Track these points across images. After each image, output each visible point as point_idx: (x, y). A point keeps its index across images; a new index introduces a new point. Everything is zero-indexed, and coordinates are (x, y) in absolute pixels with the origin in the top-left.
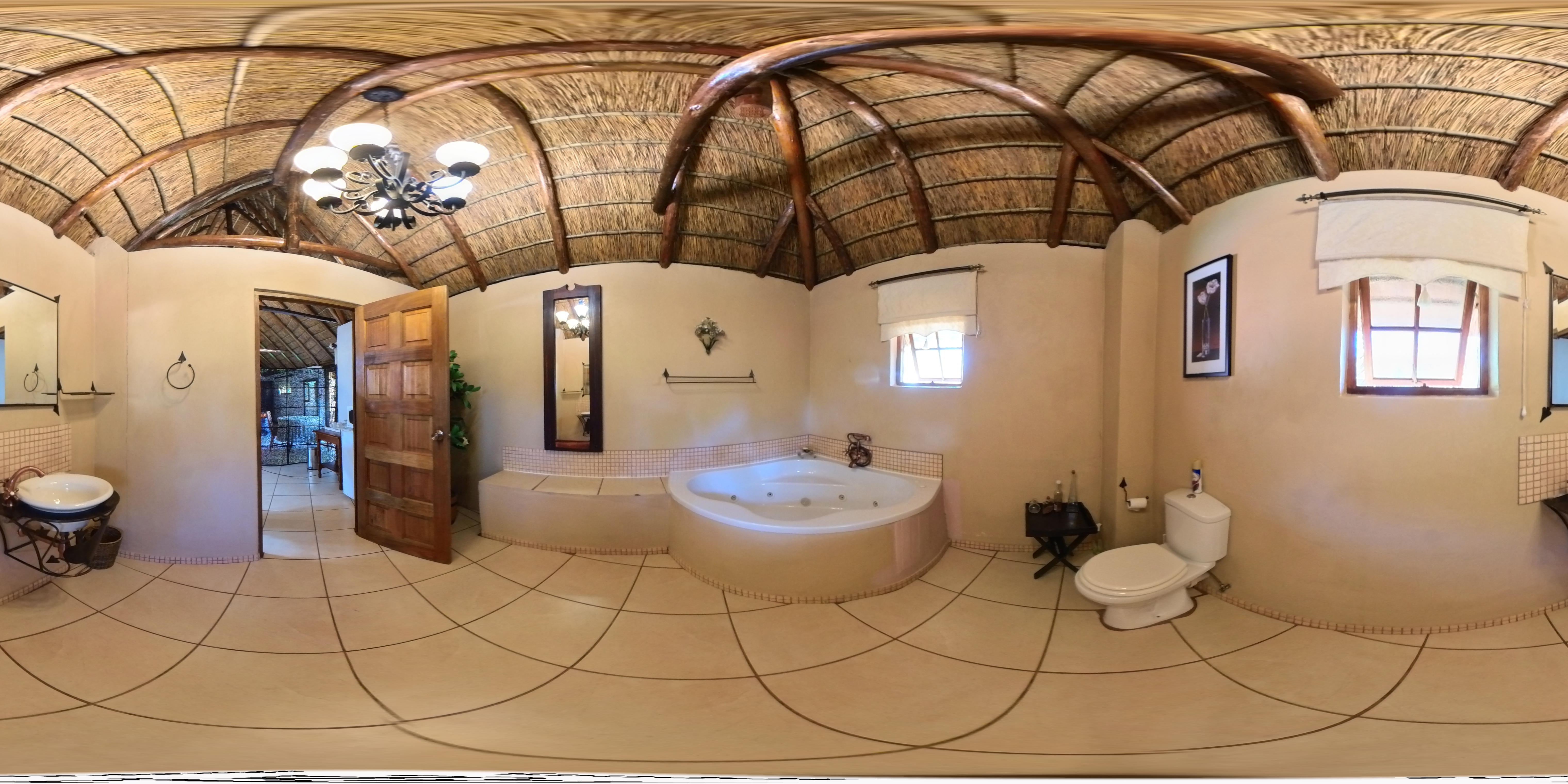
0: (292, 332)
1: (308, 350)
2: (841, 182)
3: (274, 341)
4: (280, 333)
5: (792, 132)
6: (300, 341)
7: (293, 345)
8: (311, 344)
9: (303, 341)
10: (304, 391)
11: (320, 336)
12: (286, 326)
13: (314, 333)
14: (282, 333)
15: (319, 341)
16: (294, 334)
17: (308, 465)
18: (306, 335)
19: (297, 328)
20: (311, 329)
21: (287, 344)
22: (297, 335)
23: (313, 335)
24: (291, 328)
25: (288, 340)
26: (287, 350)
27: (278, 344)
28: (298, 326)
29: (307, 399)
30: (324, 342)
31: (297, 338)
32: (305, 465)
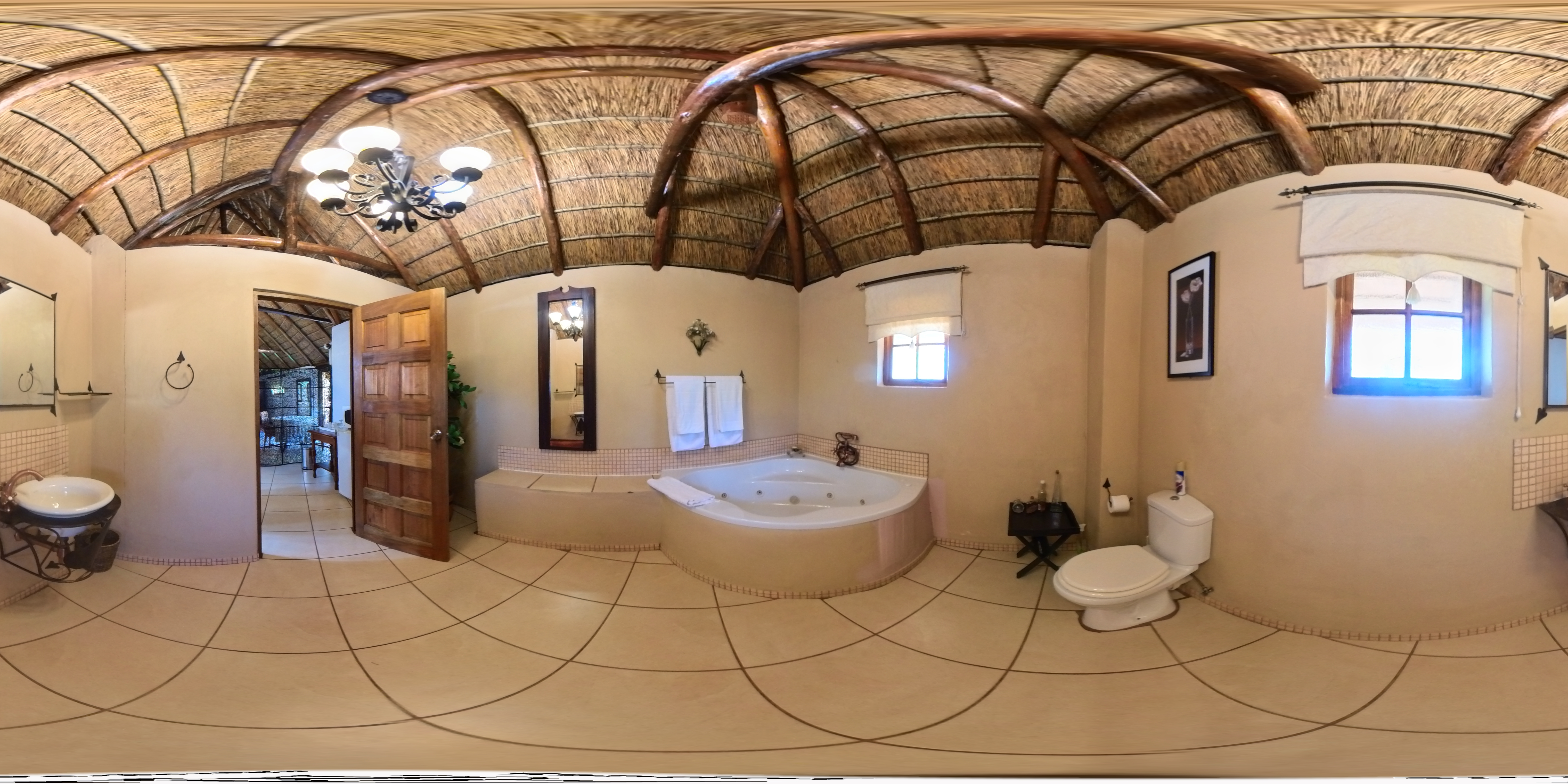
0: (285, 332)
1: (301, 350)
2: (829, 185)
3: (267, 341)
4: (273, 333)
5: (779, 136)
6: (293, 342)
7: (286, 345)
8: (304, 344)
9: (296, 342)
10: (297, 391)
11: (313, 336)
12: (279, 326)
13: (308, 333)
14: (275, 334)
15: (312, 341)
16: (287, 335)
17: (303, 465)
18: (299, 335)
19: (290, 328)
20: (304, 329)
21: (280, 344)
22: (290, 335)
23: (306, 335)
24: (284, 328)
25: (281, 340)
26: (280, 350)
27: (271, 344)
28: (292, 326)
29: (299, 399)
30: (317, 342)
31: (290, 338)
32: (299, 465)
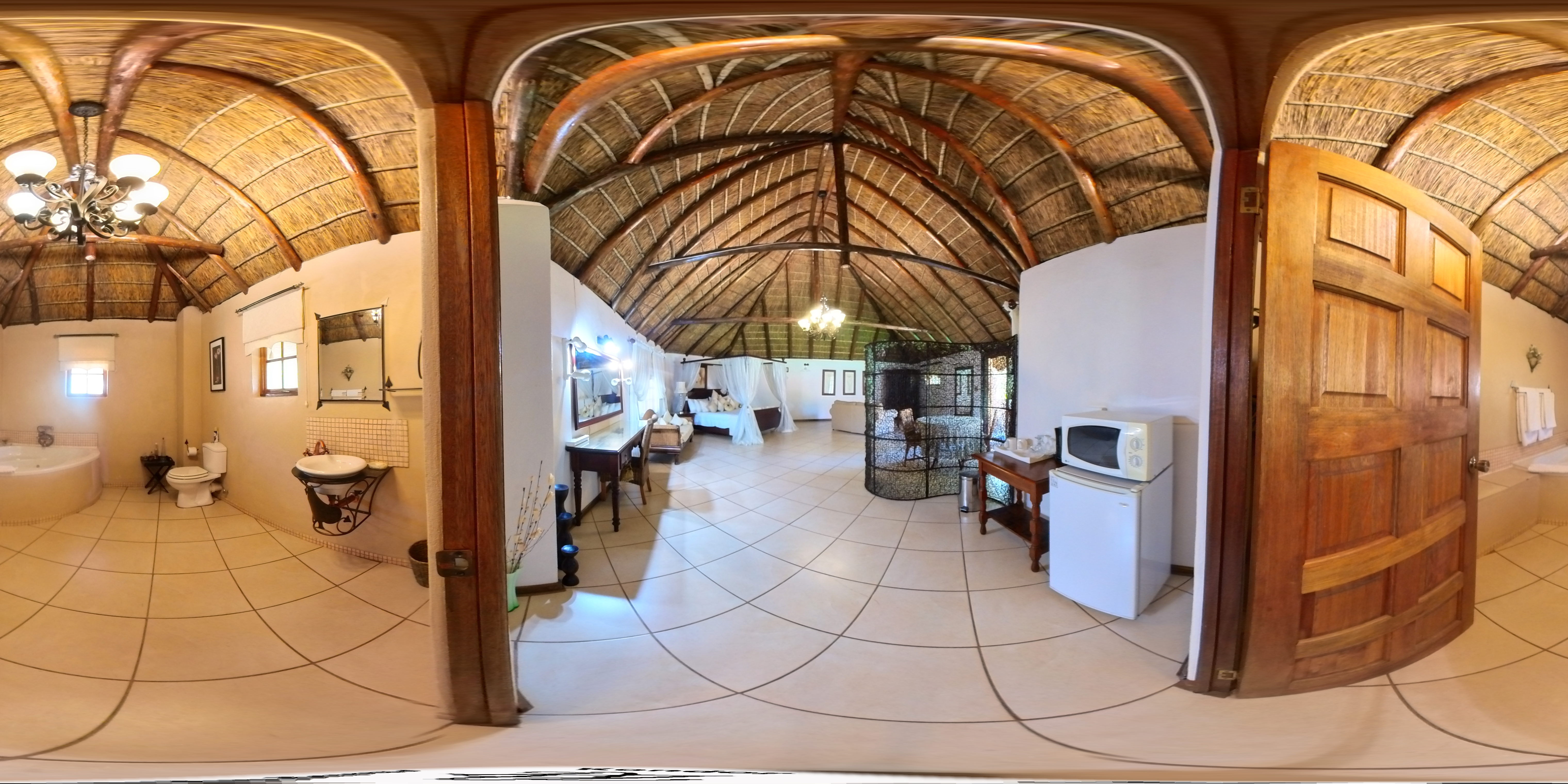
0: (941, 306)
1: (962, 330)
3: (919, 319)
4: (926, 308)
6: (952, 318)
7: (943, 323)
8: (966, 321)
9: (956, 318)
10: (955, 382)
11: (979, 310)
12: (933, 297)
13: (971, 305)
14: (929, 309)
15: (977, 317)
16: (944, 309)
17: (960, 501)
18: (960, 309)
19: (948, 299)
20: (967, 301)
21: (935, 323)
22: (948, 310)
23: (969, 308)
24: (940, 300)
25: (936, 317)
26: (935, 330)
27: (925, 324)
28: (950, 297)
30: (984, 319)
31: (948, 314)
32: (954, 499)
